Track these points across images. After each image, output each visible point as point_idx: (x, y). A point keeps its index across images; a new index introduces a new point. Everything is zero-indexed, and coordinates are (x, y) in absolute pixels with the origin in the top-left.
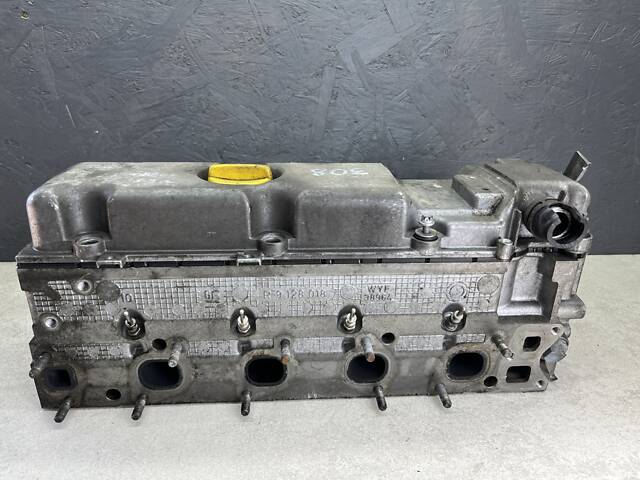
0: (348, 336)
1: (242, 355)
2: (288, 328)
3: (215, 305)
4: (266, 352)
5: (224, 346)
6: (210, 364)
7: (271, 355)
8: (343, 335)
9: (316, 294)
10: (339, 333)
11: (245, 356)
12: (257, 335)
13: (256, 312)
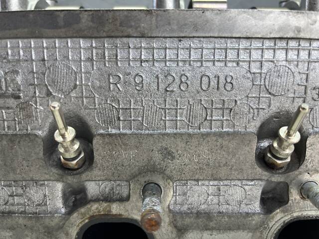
0: (277, 178)
1: (69, 213)
2: (157, 157)
3: (12, 102)
4: (116, 209)
5: (35, 194)
6: (12, 228)
7: (125, 214)
8: (265, 174)
9: (213, 83)
10: (259, 171)
11: (75, 215)
12: (96, 172)
13: (94, 121)
